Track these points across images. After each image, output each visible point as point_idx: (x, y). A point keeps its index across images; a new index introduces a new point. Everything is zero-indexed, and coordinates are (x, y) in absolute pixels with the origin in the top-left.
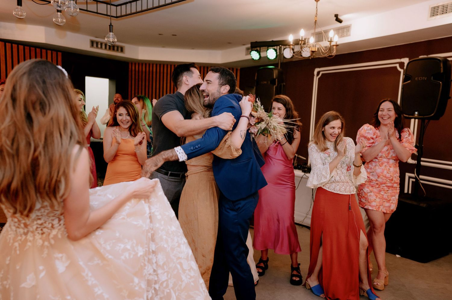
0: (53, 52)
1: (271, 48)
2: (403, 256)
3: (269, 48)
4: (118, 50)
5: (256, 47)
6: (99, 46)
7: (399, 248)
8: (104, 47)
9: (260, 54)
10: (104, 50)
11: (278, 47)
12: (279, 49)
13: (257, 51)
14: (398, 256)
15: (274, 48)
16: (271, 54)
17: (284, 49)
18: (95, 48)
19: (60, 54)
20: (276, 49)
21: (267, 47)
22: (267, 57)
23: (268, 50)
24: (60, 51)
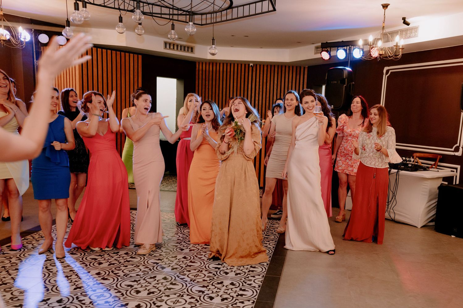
0: (135, 55)
1: (341, 48)
2: (457, 236)
3: (339, 48)
4: (188, 51)
5: (326, 48)
6: (172, 47)
7: (455, 230)
8: (176, 48)
9: (330, 54)
10: (176, 51)
11: (348, 47)
12: (349, 49)
13: (327, 51)
14: (453, 236)
15: (344, 48)
16: (341, 54)
17: (354, 49)
18: (168, 49)
19: (140, 56)
20: (346, 49)
21: (337, 48)
22: (337, 56)
23: (338, 50)
24: (140, 54)
